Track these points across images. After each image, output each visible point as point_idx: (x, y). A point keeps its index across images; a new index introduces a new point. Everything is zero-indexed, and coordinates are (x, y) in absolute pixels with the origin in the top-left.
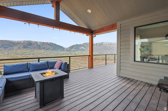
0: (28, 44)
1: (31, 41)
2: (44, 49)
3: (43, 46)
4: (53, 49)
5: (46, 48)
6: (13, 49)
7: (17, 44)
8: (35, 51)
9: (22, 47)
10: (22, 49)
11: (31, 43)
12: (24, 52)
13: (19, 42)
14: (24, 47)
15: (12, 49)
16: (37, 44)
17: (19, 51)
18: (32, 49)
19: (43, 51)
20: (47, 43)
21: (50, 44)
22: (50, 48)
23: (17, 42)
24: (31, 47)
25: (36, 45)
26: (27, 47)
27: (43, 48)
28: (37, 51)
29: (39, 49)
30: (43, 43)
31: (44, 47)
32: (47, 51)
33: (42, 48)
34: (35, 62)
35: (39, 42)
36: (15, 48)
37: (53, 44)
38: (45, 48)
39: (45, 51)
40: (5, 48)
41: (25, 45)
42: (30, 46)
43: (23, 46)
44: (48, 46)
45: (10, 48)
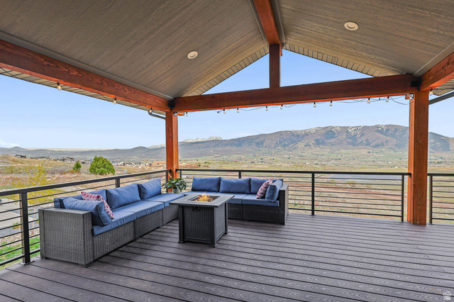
0: (325, 134)
1: (333, 128)
2: (367, 145)
3: (364, 138)
4: (396, 145)
5: (374, 144)
6: (298, 147)
7: (303, 136)
8: (343, 151)
9: (314, 142)
10: (312, 147)
11: (331, 131)
12: (317, 155)
13: (308, 131)
14: (318, 143)
15: (295, 148)
16: (347, 132)
17: (308, 153)
18: (334, 147)
19: (364, 152)
20: (377, 127)
21: (387, 130)
22: (387, 142)
23: (303, 133)
24: (332, 141)
25: (344, 136)
26: (323, 143)
27: (365, 142)
28: (346, 151)
29: (351, 146)
30: (365, 128)
31: (367, 140)
32: (377, 150)
33: (362, 142)
34: (234, 177)
35: (353, 127)
36: (301, 145)
37: (396, 130)
38: (370, 141)
39: (371, 151)
40: (285, 146)
41: (318, 137)
42: (331, 138)
43: (316, 141)
44: (379, 135)
45: (291, 145)
